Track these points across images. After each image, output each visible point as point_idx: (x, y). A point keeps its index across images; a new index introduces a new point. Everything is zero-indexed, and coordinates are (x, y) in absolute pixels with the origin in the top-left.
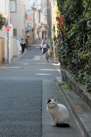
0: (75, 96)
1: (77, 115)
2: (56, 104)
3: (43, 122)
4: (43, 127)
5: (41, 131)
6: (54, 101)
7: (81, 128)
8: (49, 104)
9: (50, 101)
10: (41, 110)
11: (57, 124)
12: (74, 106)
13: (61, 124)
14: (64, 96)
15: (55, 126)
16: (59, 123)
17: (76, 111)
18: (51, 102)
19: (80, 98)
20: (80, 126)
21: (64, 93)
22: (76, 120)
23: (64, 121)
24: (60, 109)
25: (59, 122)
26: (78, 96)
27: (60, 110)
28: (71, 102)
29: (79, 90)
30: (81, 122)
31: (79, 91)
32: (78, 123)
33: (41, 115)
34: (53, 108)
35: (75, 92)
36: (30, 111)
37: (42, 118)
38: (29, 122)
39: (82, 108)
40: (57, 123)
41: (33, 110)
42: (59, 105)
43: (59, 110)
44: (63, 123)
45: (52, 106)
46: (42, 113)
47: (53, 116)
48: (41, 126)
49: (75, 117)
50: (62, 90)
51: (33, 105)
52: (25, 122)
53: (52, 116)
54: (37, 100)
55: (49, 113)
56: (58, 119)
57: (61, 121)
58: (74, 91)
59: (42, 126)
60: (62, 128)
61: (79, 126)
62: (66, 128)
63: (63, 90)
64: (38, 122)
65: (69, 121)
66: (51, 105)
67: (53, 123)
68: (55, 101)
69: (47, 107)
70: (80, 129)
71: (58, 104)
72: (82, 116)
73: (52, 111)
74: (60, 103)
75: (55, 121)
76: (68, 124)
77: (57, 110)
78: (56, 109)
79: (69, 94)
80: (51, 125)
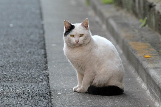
0: (132, 20)
1: (142, 65)
2: (88, 36)
3: (53, 84)
4: (53, 96)
5: (50, 104)
6: (82, 28)
7: (154, 96)
8: (69, 36)
9: (72, 27)
10: (45, 56)
11: (89, 88)
12: (130, 43)
13: (102, 86)
14: (100, 22)
15: (86, 93)
16: (97, 85)
17: (138, 56)
18: (73, 32)
19: (145, 25)
20: (151, 91)
21: (101, 15)
22: (139, 79)
23: (110, 79)
24: (100, 48)
25: (96, 82)
26: (141, 20)
27: (98, 52)
28: (123, 34)
29: (142, 4)
30: (153, 80)
31: (144, 7)
32: (144, 86)
33: (46, 68)
34: (81, 45)
35: (131, 11)
36: (15, 59)
37: (50, 74)
38: (15, 84)
39: (152, 49)
40: (89, 86)
41: (22, 57)
42: (96, 38)
43: (96, 50)
44: (107, 85)
45: (77, 42)
46: (46, 63)
47: (81, 66)
48: (50, 93)
49: (137, 71)
50: (95, 8)
51: (22, 45)
52: (5, 84)
53: (79, 67)
54: (31, 34)
55: (69, 61)
56: (93, 74)
57: (101, 79)
58: (128, 10)
59: (52, 92)
60: (103, 97)
61: (148, 92)
62: (113, 97)
63: (99, 7)
64: (41, 83)
65: (121, 81)
66: (74, 40)
67: (79, 86)
68: (86, 27)
69: (65, 44)
70: (153, 99)
71: (93, 34)
72: (156, 65)
73: (77, 53)
74: (97, 34)
75: (86, 79)
76: (120, 87)
77: (90, 51)
78: (87, 48)
79: (115, 18)
80: (75, 91)
